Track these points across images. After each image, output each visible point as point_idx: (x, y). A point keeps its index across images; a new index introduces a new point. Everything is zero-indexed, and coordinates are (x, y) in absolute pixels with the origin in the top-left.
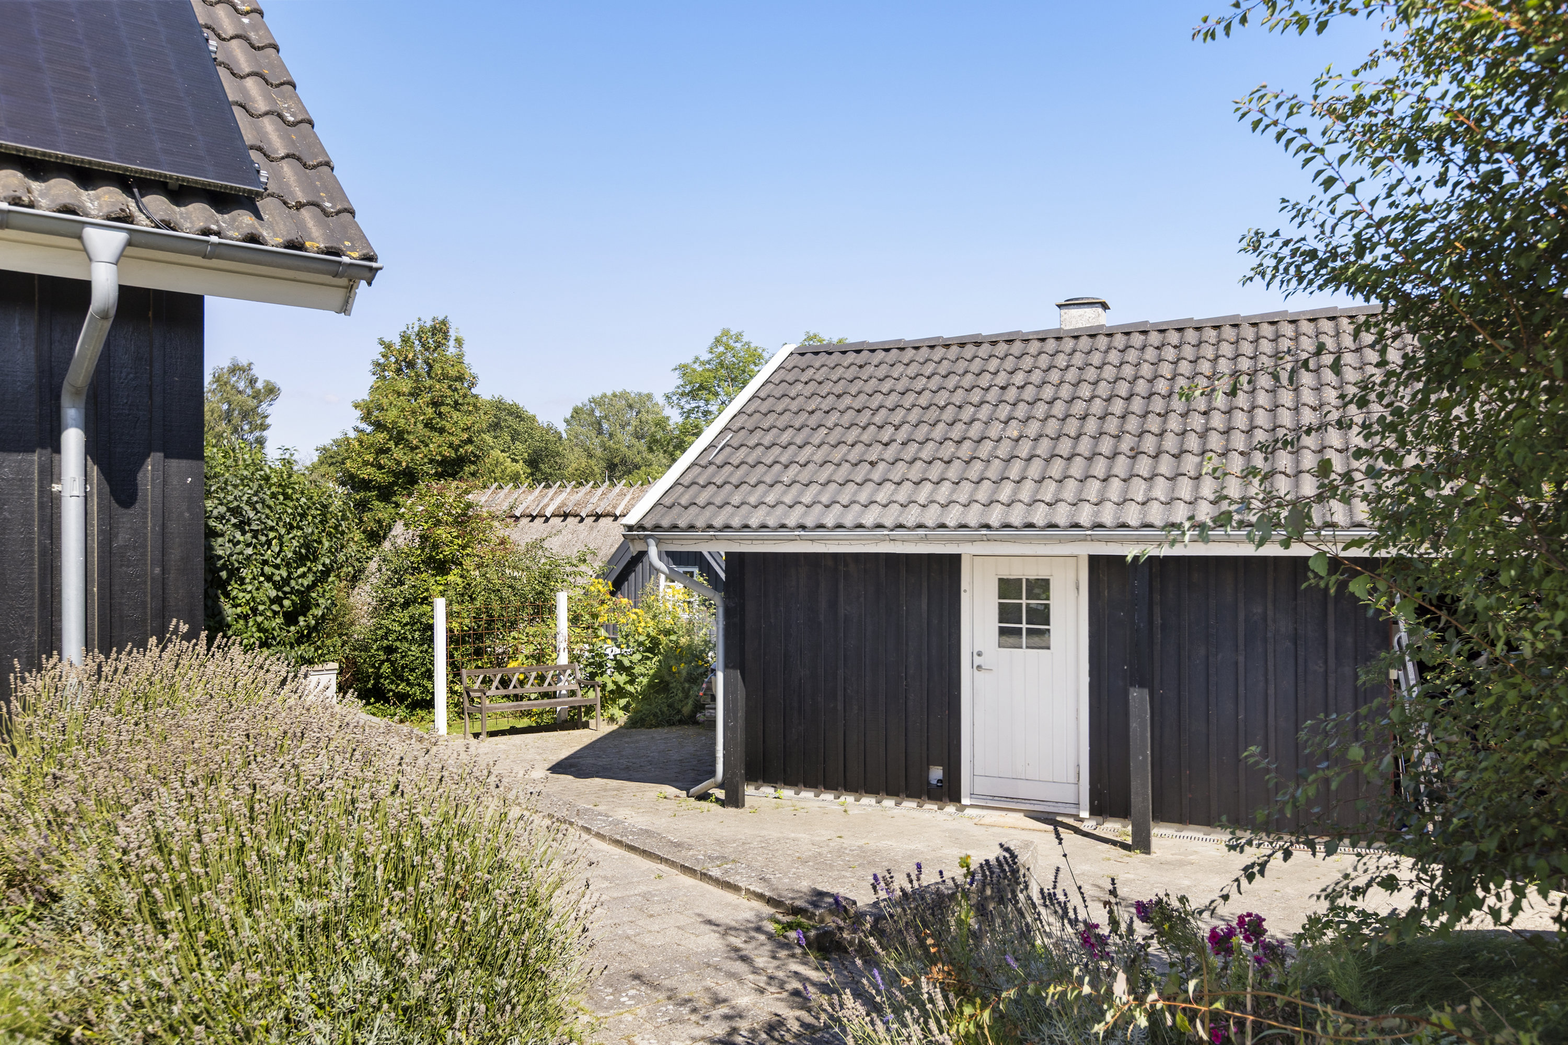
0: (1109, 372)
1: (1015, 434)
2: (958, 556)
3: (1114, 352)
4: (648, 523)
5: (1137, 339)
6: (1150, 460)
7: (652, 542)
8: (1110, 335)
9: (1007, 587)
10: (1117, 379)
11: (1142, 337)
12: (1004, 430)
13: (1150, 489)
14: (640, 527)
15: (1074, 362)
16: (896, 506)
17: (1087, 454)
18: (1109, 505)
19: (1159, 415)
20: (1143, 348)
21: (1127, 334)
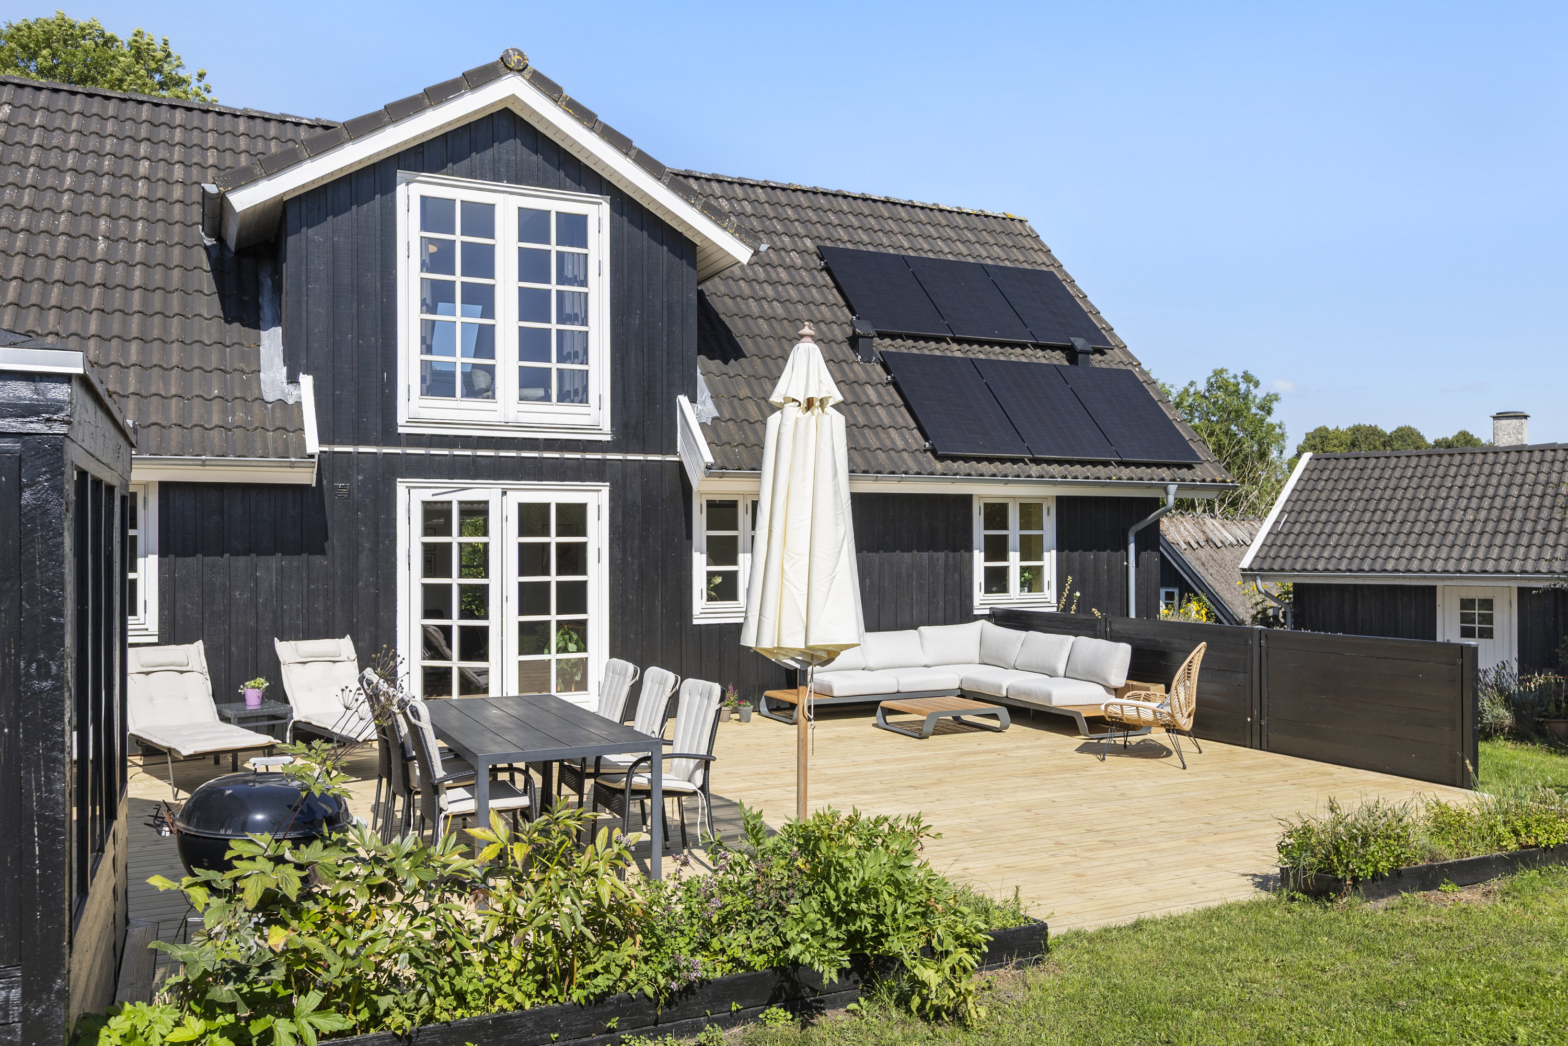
0: (1530, 478)
1: (1471, 518)
2: (1434, 588)
3: (1533, 464)
4: (1255, 567)
5: (1549, 455)
6: (1555, 536)
7: (1258, 578)
8: (1531, 451)
9: (1466, 604)
10: (1535, 484)
11: (1552, 453)
12: (1464, 515)
13: (1554, 552)
14: (1250, 569)
15: (1506, 471)
16: (1404, 560)
17: (1517, 531)
18: (1530, 561)
19: (1561, 507)
20: (1553, 462)
21: (1543, 451)
